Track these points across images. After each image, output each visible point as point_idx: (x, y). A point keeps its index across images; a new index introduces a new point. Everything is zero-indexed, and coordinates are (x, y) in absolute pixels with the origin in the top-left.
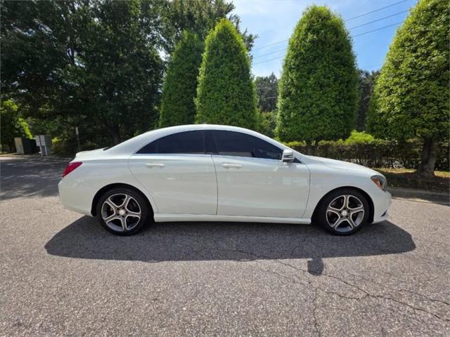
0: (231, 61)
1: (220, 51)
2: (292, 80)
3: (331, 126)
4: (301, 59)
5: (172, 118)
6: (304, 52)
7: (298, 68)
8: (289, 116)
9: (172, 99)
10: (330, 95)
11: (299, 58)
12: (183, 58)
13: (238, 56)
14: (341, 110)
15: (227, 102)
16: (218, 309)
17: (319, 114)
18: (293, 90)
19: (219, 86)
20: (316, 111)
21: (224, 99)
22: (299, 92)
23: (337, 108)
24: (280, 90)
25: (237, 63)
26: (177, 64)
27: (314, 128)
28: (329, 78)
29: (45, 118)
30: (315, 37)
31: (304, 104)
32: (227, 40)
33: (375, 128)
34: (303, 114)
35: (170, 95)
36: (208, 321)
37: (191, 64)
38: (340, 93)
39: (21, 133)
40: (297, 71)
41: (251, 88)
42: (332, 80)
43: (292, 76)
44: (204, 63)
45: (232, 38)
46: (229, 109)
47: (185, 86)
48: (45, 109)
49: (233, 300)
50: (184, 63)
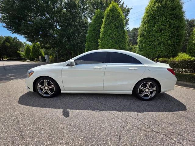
0: (115, 21)
1: (110, 17)
2: (145, 28)
3: (165, 51)
4: (151, 17)
5: (90, 48)
6: (153, 13)
7: (149, 22)
8: (142, 46)
9: (90, 40)
10: (165, 35)
11: (150, 17)
12: (95, 22)
13: (119, 18)
14: (172, 42)
15: (112, 40)
16: (83, 122)
17: (158, 45)
18: (145, 33)
19: (109, 33)
20: (156, 43)
21: (111, 39)
22: (148, 34)
23: (169, 41)
24: (139, 33)
25: (118, 22)
26: (93, 25)
27: (155, 51)
28: (166, 25)
29: (47, 49)
30: (160, 5)
31: (150, 40)
32: (114, 12)
33: (191, 51)
34: (150, 45)
35: (90, 38)
36: (77, 125)
37: (99, 24)
38: (172, 33)
39: (41, 55)
40: (148, 23)
41: (125, 33)
42: (168, 26)
43: (146, 26)
44: (103, 23)
45: (116, 11)
46: (113, 43)
47: (96, 34)
48: (47, 46)
49: (90, 120)
50: (96, 24)
